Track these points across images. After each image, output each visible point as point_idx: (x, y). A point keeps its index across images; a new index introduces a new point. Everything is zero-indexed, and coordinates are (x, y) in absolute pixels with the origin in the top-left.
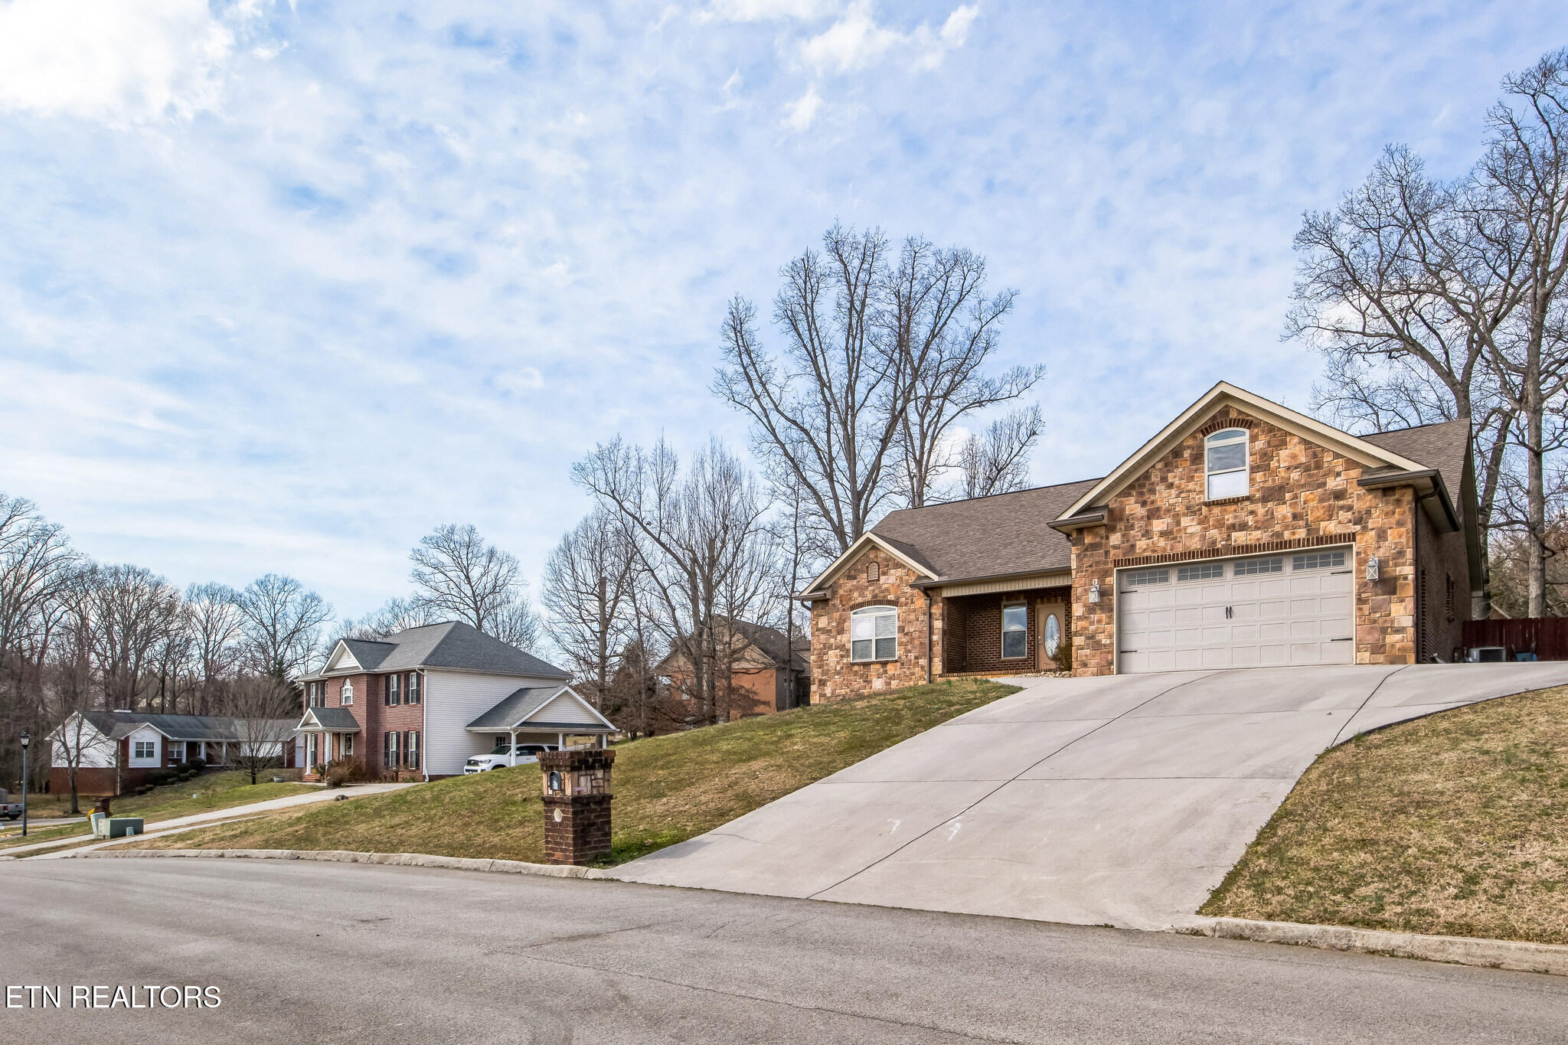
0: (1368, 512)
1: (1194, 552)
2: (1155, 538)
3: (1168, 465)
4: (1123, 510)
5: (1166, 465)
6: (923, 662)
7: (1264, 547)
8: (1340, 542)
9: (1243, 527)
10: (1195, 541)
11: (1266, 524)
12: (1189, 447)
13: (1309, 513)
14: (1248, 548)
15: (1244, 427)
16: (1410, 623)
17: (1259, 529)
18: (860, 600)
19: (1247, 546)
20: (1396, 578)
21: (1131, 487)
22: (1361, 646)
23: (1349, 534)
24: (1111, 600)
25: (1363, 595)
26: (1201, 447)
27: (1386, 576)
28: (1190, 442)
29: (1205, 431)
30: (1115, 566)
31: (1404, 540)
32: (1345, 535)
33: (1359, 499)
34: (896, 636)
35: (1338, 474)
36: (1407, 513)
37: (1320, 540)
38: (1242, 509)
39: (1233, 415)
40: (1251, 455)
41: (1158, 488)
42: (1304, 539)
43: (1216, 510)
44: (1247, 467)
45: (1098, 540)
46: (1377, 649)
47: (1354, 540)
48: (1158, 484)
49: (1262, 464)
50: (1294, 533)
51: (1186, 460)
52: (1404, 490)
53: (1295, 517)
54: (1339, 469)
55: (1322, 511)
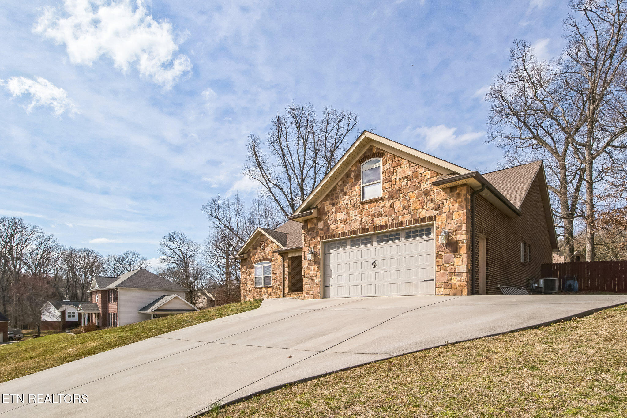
0: (443, 203)
1: (356, 231)
2: (338, 224)
3: (344, 183)
4: (324, 208)
5: (343, 182)
6: (281, 287)
7: (389, 226)
8: (428, 221)
9: (379, 215)
10: (356, 224)
11: (390, 213)
12: (353, 171)
13: (412, 204)
14: (382, 227)
15: (380, 157)
16: (465, 270)
17: (387, 216)
18: (258, 259)
19: (381, 226)
20: (457, 243)
21: (328, 196)
22: (438, 284)
23: (432, 216)
24: (319, 258)
25: (440, 253)
26: (359, 171)
27: (452, 241)
28: (354, 168)
29: (361, 161)
30: (321, 240)
31: (462, 219)
32: (430, 217)
33: (439, 194)
34: (271, 275)
35: (427, 181)
36: (463, 201)
37: (417, 221)
38: (379, 205)
39: (374, 151)
40: (383, 173)
41: (339, 196)
42: (409, 220)
43: (366, 206)
44: (381, 180)
45: (313, 226)
46: (447, 285)
47: (435, 220)
48: (339, 193)
49: (389, 179)
50: (404, 218)
51: (352, 179)
52: (462, 188)
53: (404, 208)
54: (427, 177)
55: (418, 203)
